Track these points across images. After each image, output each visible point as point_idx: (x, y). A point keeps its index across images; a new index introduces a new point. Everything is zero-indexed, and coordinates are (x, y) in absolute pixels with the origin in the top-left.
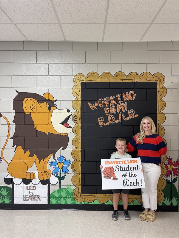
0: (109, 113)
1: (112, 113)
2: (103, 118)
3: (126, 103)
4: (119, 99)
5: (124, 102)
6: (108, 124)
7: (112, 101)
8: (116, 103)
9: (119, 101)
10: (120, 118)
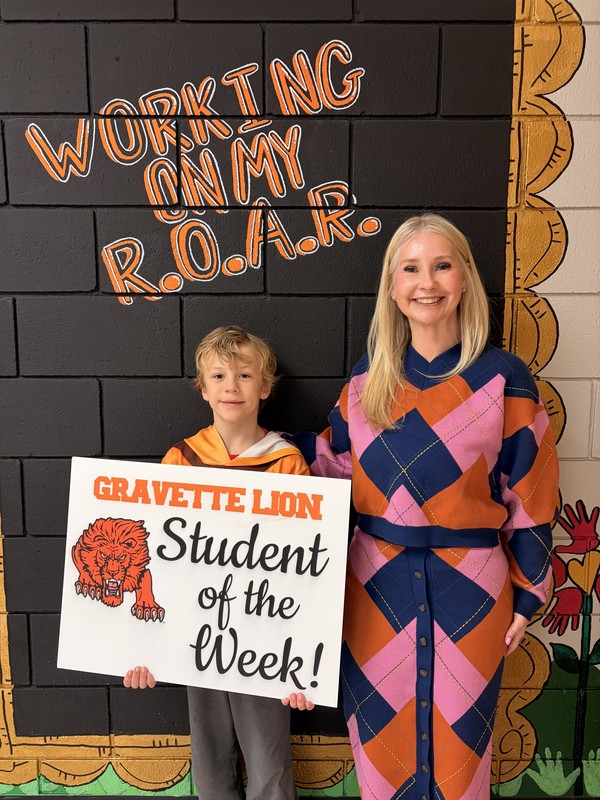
0: (180, 205)
1: (200, 208)
2: (138, 243)
3: (295, 132)
4: (247, 104)
5: (281, 122)
6: (172, 283)
7: (194, 117)
8: (221, 129)
9: (243, 118)
10: (256, 245)
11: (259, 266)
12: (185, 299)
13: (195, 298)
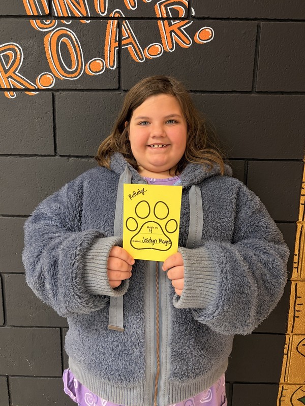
0: (50, 16)
2: (18, 47)
6: (46, 81)
10: (112, 50)
11: (115, 67)
12: (56, 94)
13: (64, 93)
